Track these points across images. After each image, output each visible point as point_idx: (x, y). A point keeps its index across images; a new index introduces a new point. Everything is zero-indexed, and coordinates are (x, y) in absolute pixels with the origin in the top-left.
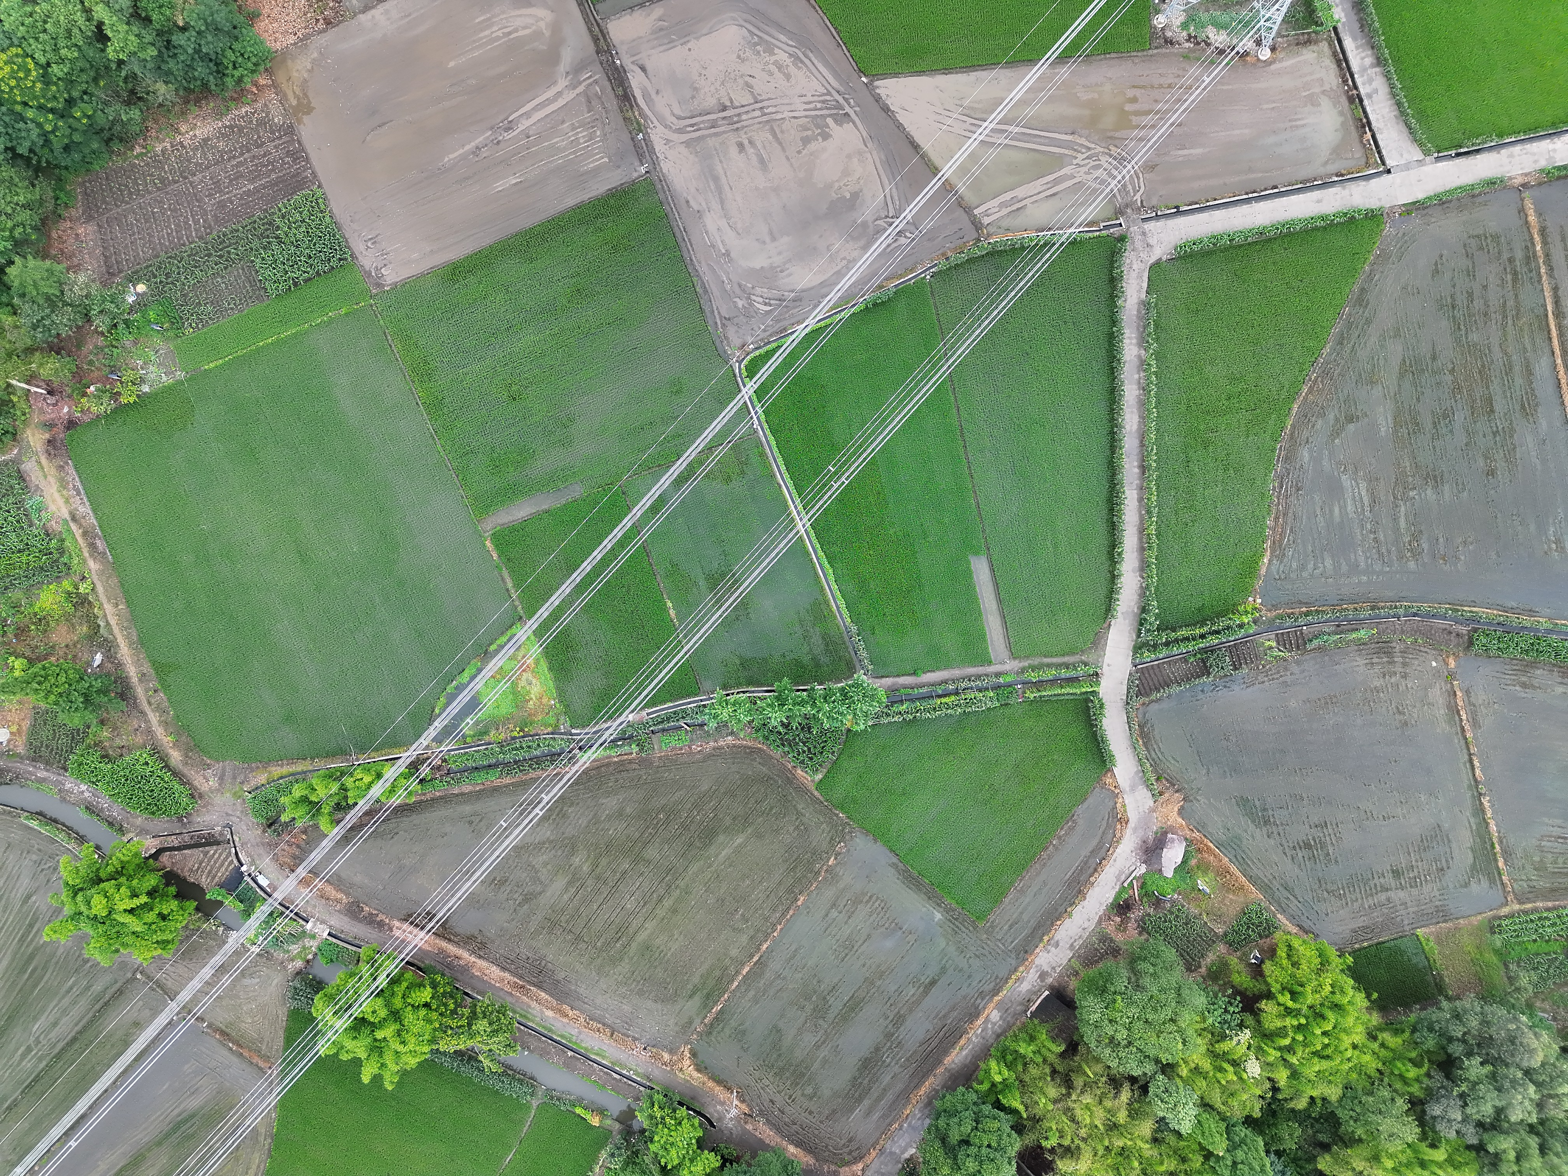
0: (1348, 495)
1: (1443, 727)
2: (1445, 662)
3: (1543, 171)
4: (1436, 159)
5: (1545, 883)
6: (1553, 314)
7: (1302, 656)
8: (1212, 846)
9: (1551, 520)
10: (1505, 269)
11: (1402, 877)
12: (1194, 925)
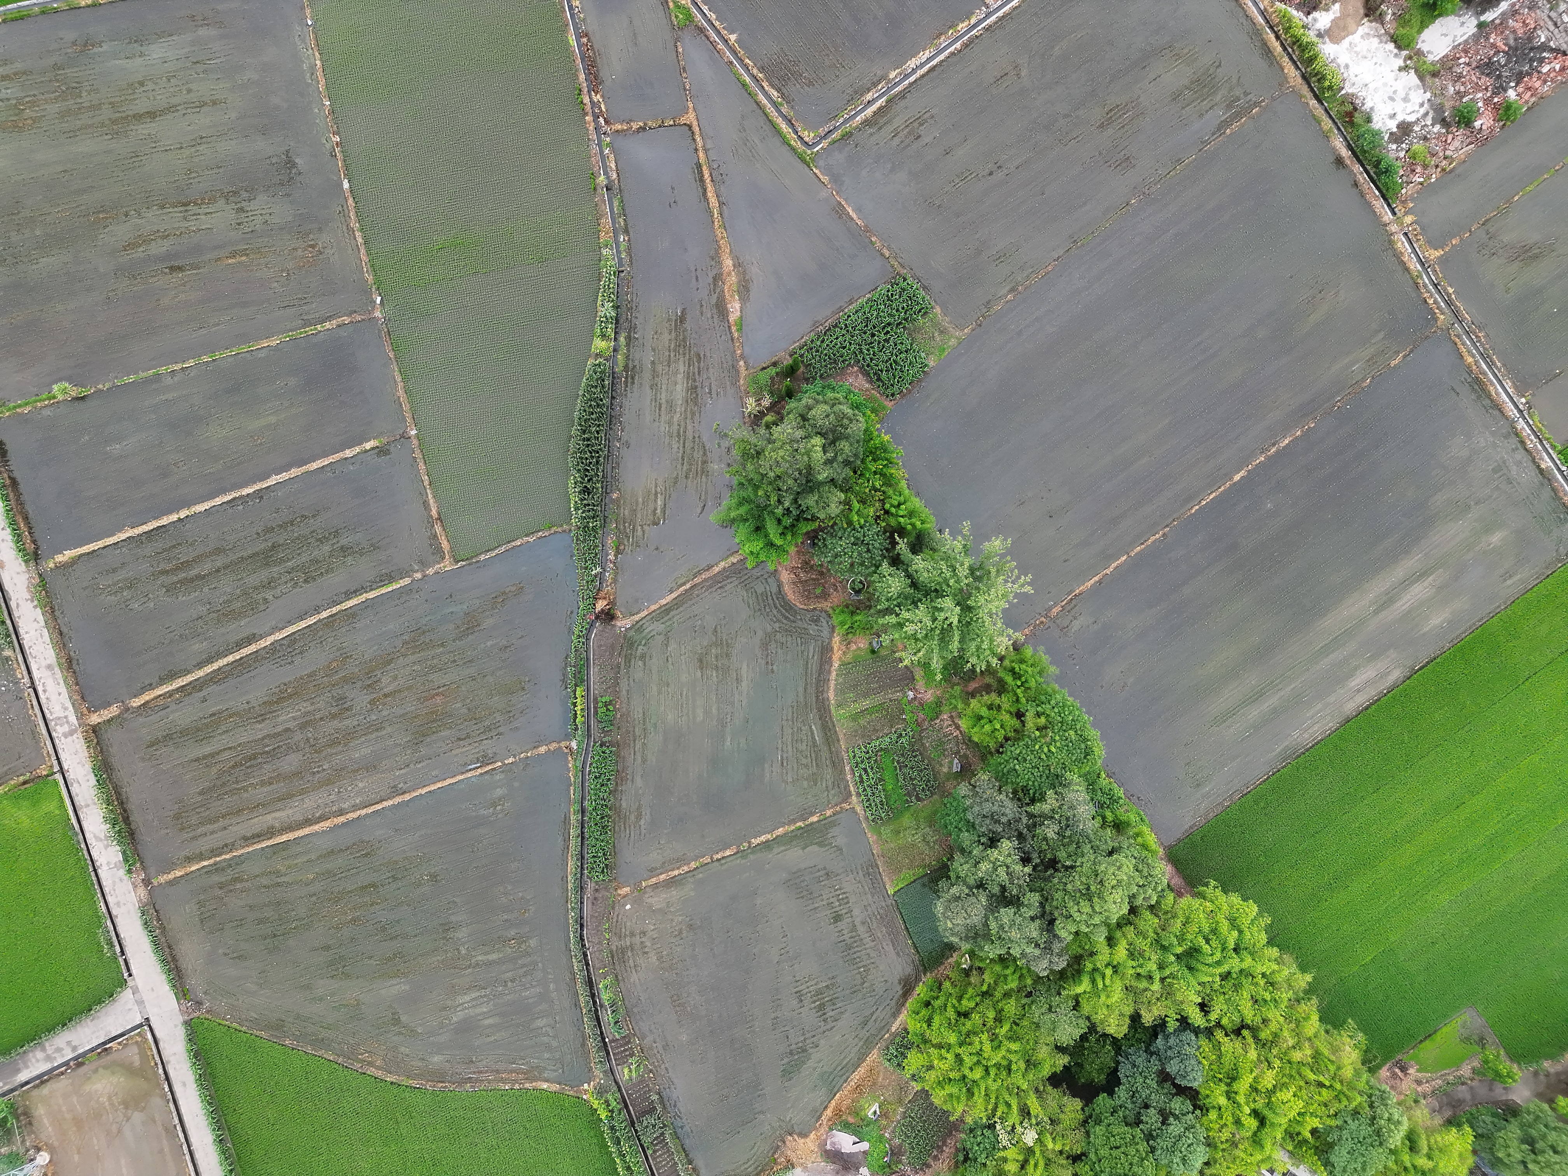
0: (471, 1012)
1: (689, 890)
2: (625, 897)
3: (130, 871)
4: (130, 975)
5: (828, 774)
6: (271, 838)
7: (635, 1035)
8: (833, 1103)
9: (474, 814)
10: (231, 891)
11: (840, 913)
12: (913, 1118)
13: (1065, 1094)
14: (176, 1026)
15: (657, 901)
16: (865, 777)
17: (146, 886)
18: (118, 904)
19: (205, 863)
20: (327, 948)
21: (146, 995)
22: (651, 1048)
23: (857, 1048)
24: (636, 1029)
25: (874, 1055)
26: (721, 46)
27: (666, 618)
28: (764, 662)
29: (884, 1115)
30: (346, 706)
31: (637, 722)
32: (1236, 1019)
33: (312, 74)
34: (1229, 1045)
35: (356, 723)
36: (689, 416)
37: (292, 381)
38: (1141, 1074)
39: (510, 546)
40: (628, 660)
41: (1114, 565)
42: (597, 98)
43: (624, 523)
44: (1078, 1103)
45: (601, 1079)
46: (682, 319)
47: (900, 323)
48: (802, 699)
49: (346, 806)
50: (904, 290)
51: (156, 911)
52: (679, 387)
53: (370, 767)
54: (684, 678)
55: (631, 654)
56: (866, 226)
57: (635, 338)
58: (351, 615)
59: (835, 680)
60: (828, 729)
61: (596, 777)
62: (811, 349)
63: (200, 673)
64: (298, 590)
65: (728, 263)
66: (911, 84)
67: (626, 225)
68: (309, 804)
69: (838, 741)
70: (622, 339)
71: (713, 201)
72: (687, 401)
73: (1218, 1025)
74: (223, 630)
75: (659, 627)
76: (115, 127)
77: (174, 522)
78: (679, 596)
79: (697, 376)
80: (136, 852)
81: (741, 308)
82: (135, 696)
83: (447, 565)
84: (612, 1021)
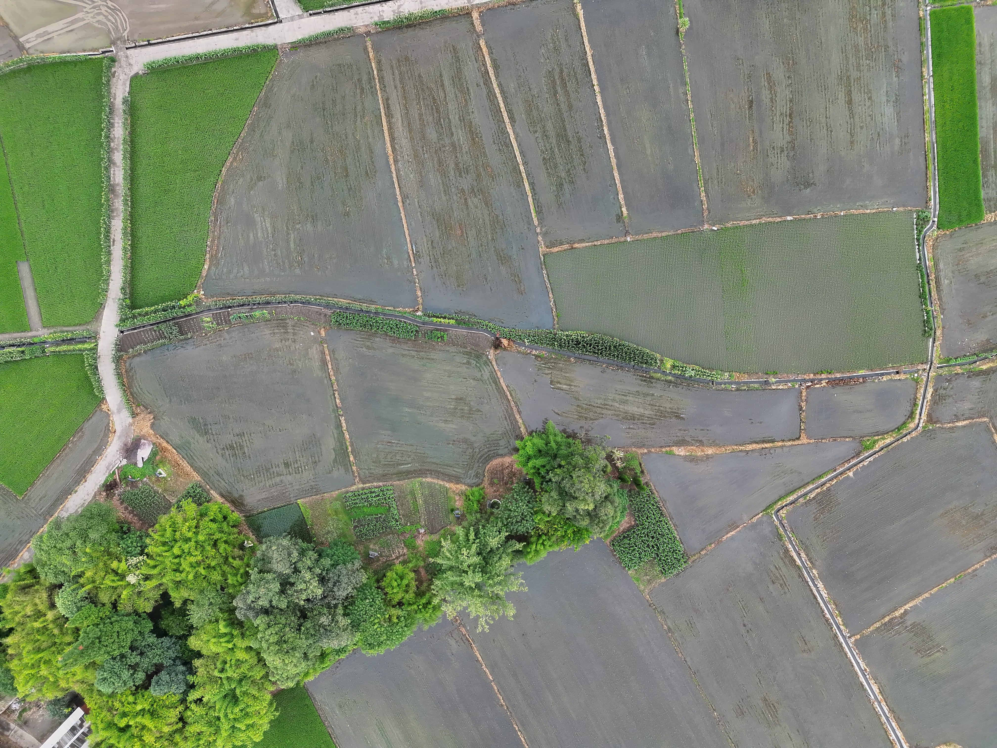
0: (259, 226)
1: (318, 373)
2: (319, 332)
3: (376, 24)
4: (311, 15)
5: (379, 471)
6: (385, 115)
7: (230, 327)
8: (170, 448)
9: (384, 245)
10: (356, 86)
11: (290, 467)
12: (154, 497)
13: (156, 601)
14: (275, 39)
15: (314, 352)
16: (374, 495)
17: (365, 33)
18: (357, 14)
19: (375, 72)
20: (312, 142)
21: (296, 23)
22: (220, 336)
23: (203, 467)
24: (234, 329)
25: (197, 478)
26: (847, 465)
27: (491, 381)
28: (455, 439)
29: (158, 479)
30: (463, 173)
31: (428, 354)
32: (190, 720)
33: (862, 206)
34: (173, 715)
35: (451, 179)
36: (616, 413)
37: (671, 167)
38: (163, 652)
39: (550, 290)
40: (469, 354)
41: (487, 671)
42: (824, 383)
43: (555, 363)
44: (149, 610)
45: (205, 303)
46: (678, 417)
47: (658, 556)
48: (428, 460)
49: (400, 164)
50: (679, 560)
51: (349, 37)
52: (635, 409)
53: (422, 184)
54: (452, 387)
55: (471, 356)
56: (722, 541)
57: (670, 385)
58: (519, 184)
59: (437, 483)
60: (408, 474)
61: (397, 325)
62: (649, 497)
63: (495, 85)
64: (539, 153)
65: (710, 451)
66: (807, 582)
67: (741, 390)
68: (404, 142)
69: (399, 480)
70: (670, 378)
71: (750, 447)
72: (626, 413)
73: (187, 708)
74: (520, 103)
75: (486, 375)
76: (845, 78)
77: (592, 81)
78: (504, 391)
79: (641, 421)
80: (388, 29)
81: (681, 455)
82: (486, 43)
83: (543, 249)
84: (241, 315)
